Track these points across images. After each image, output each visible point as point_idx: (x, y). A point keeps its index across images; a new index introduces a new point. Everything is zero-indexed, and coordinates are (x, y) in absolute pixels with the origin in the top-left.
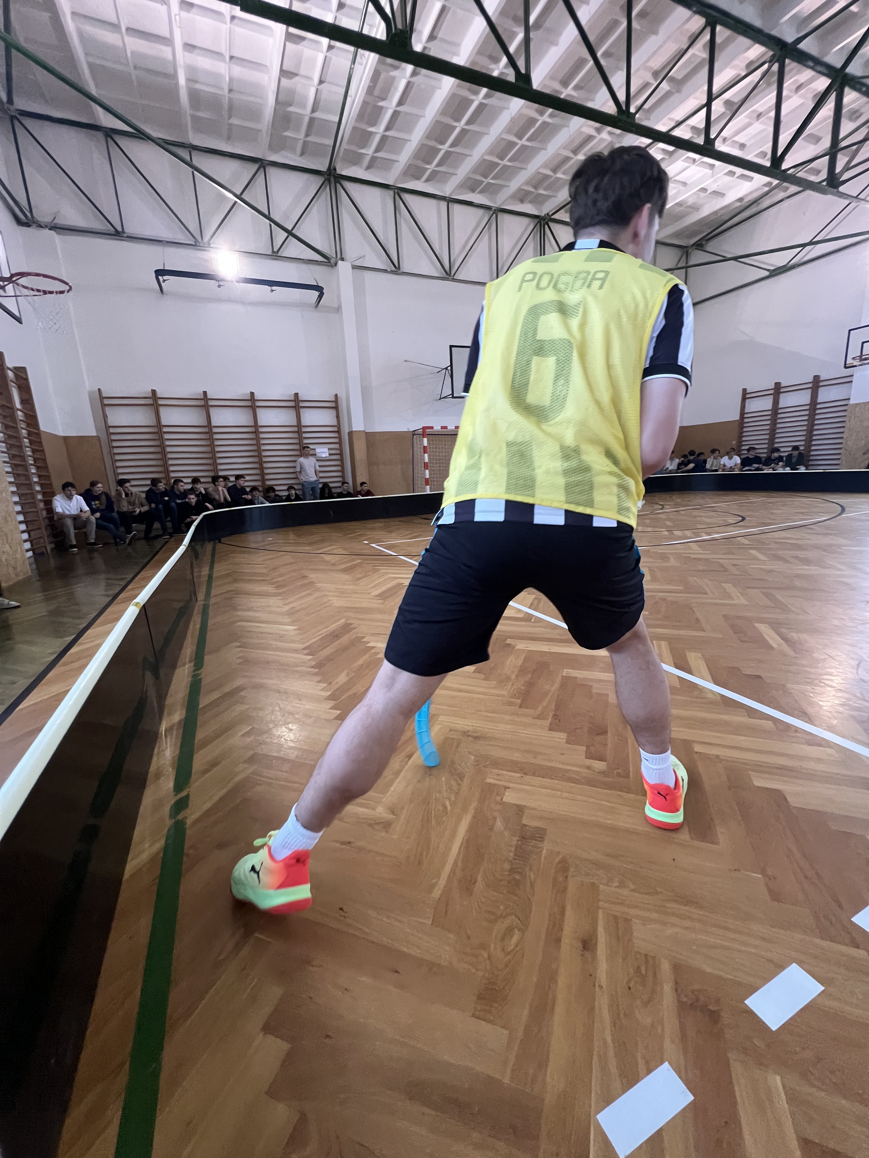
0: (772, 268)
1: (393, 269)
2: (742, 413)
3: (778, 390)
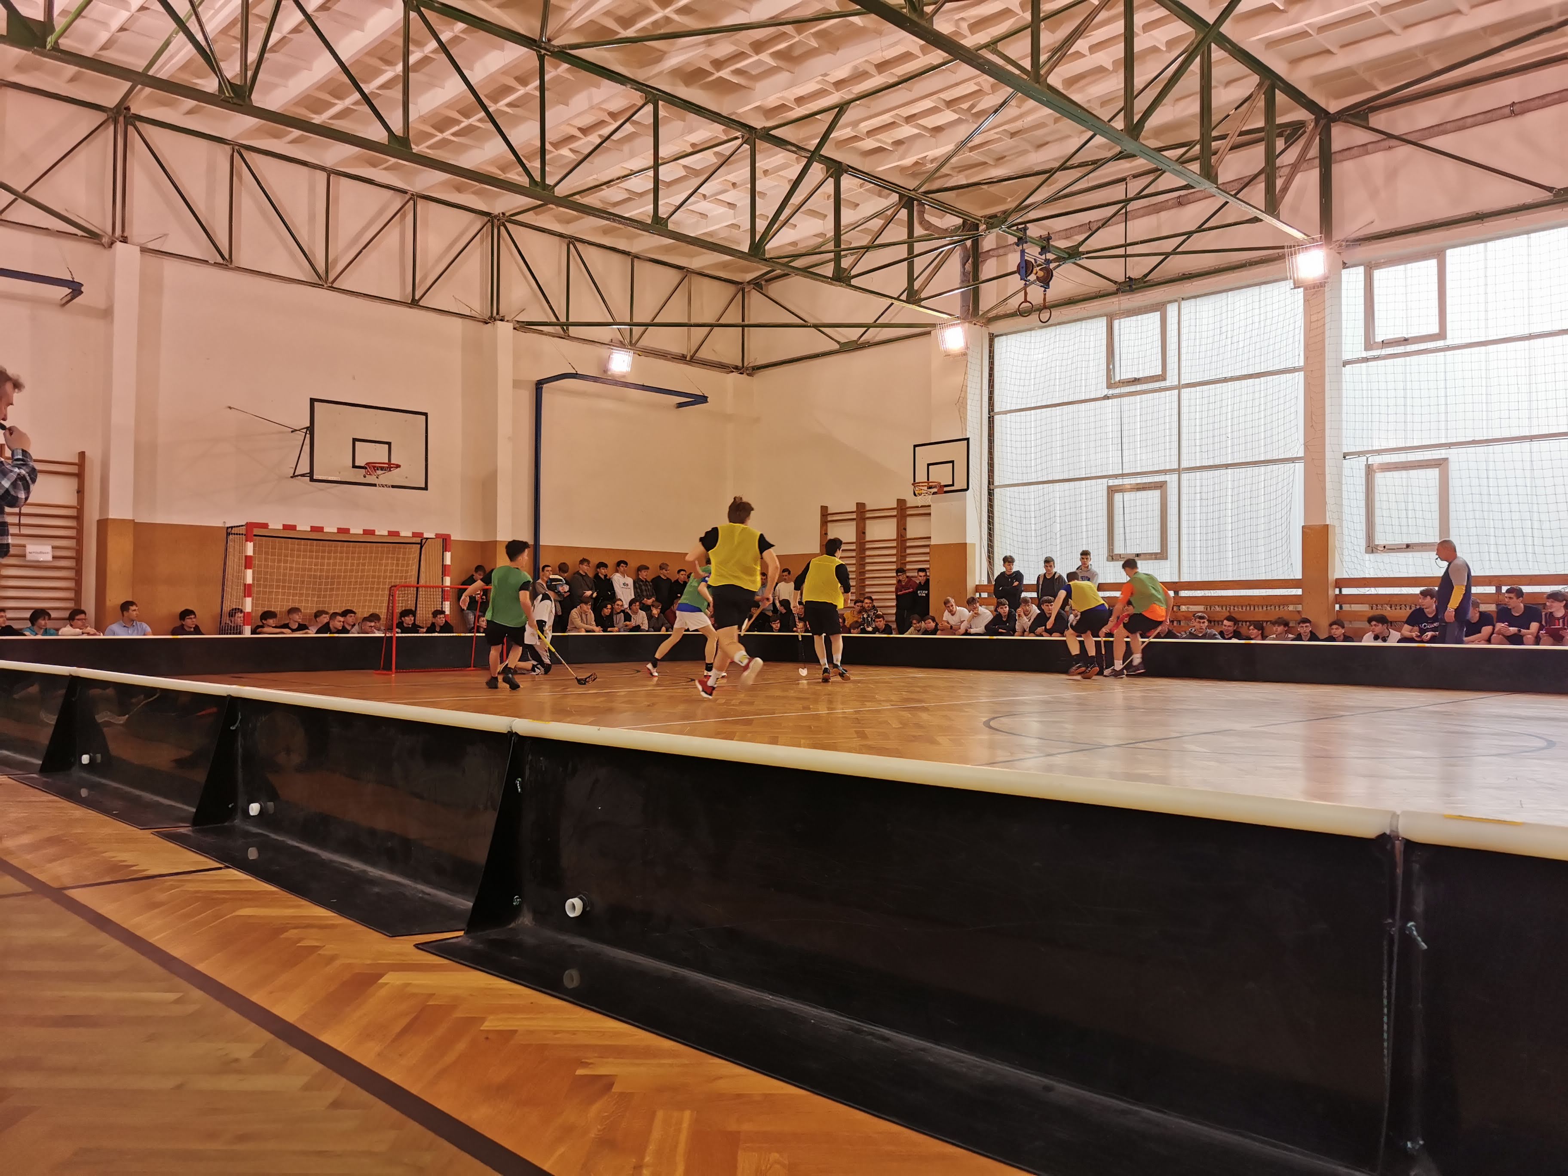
1: (221, 261)
3: (861, 515)
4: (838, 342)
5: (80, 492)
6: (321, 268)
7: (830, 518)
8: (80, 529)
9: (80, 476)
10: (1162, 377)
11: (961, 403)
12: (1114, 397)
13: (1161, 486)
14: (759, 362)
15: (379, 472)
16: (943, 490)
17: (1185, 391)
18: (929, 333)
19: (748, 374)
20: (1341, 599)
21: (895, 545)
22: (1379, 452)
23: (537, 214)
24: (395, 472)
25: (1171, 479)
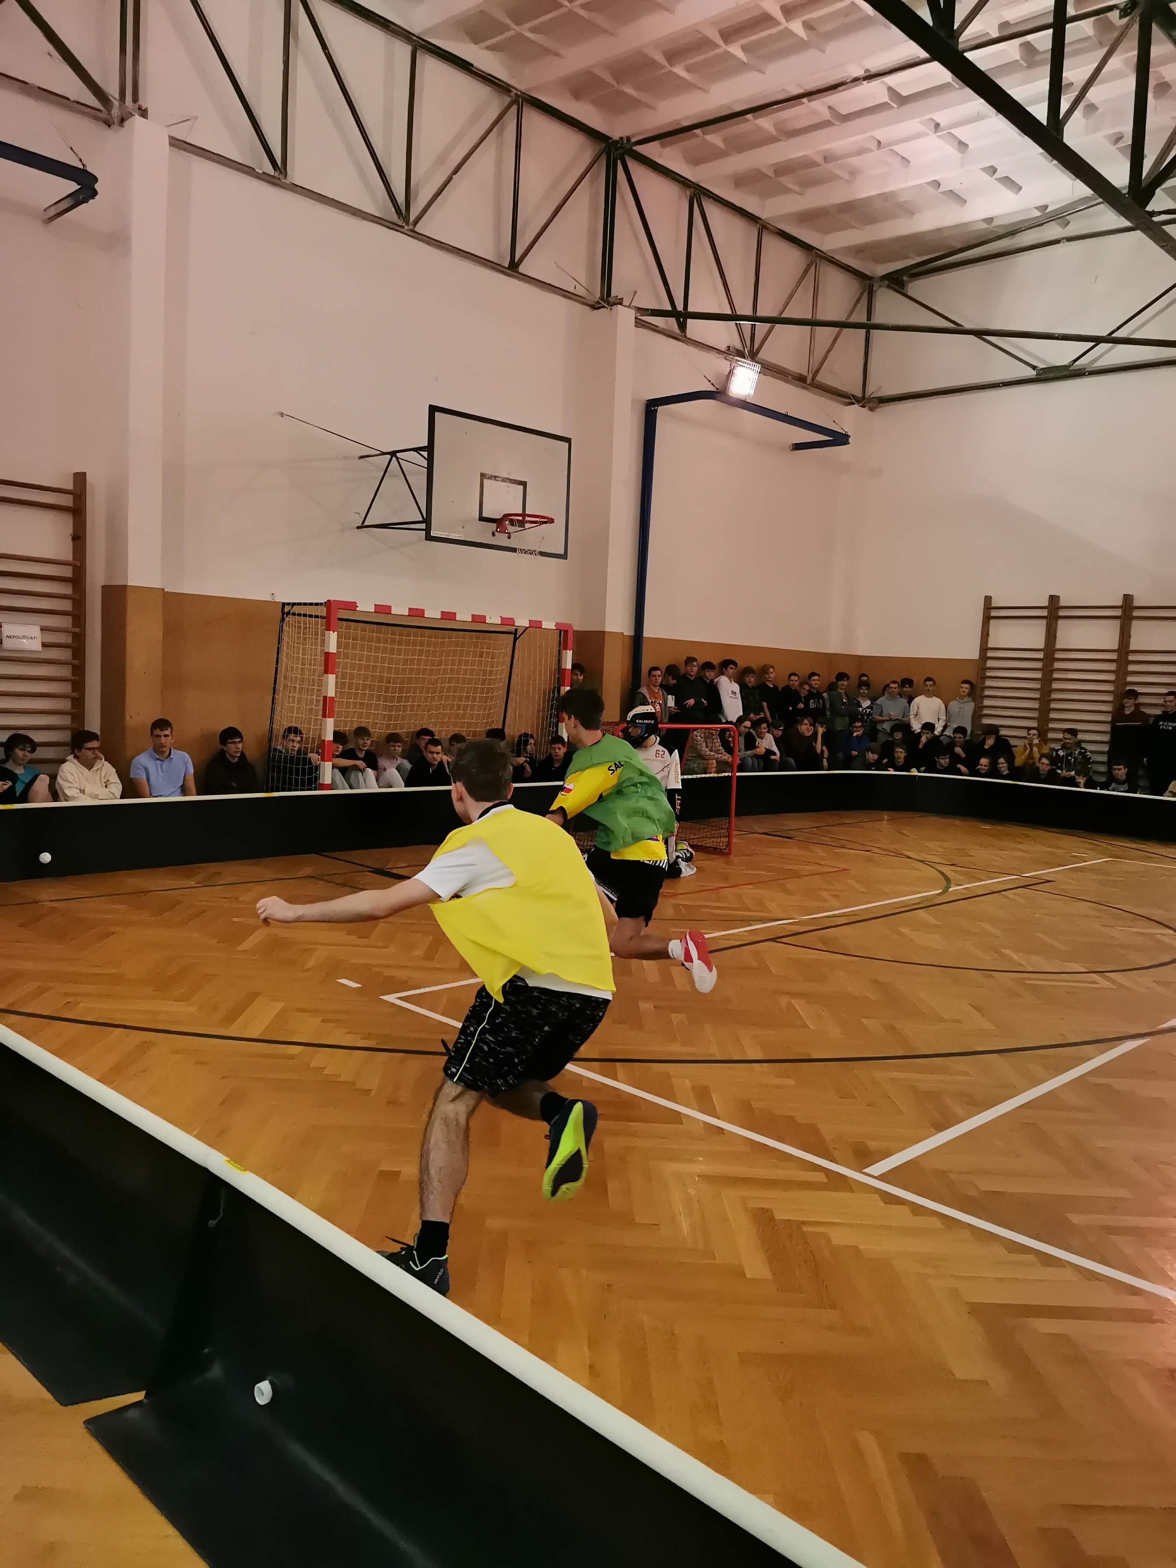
0: (1041, 366)
1: (270, 170)
2: (984, 648)
3: (1054, 611)
4: (1034, 368)
5: (79, 538)
7: (999, 614)
8: (77, 599)
9: (77, 510)
14: (884, 393)
15: (512, 529)
19: (871, 409)
21: (1111, 657)
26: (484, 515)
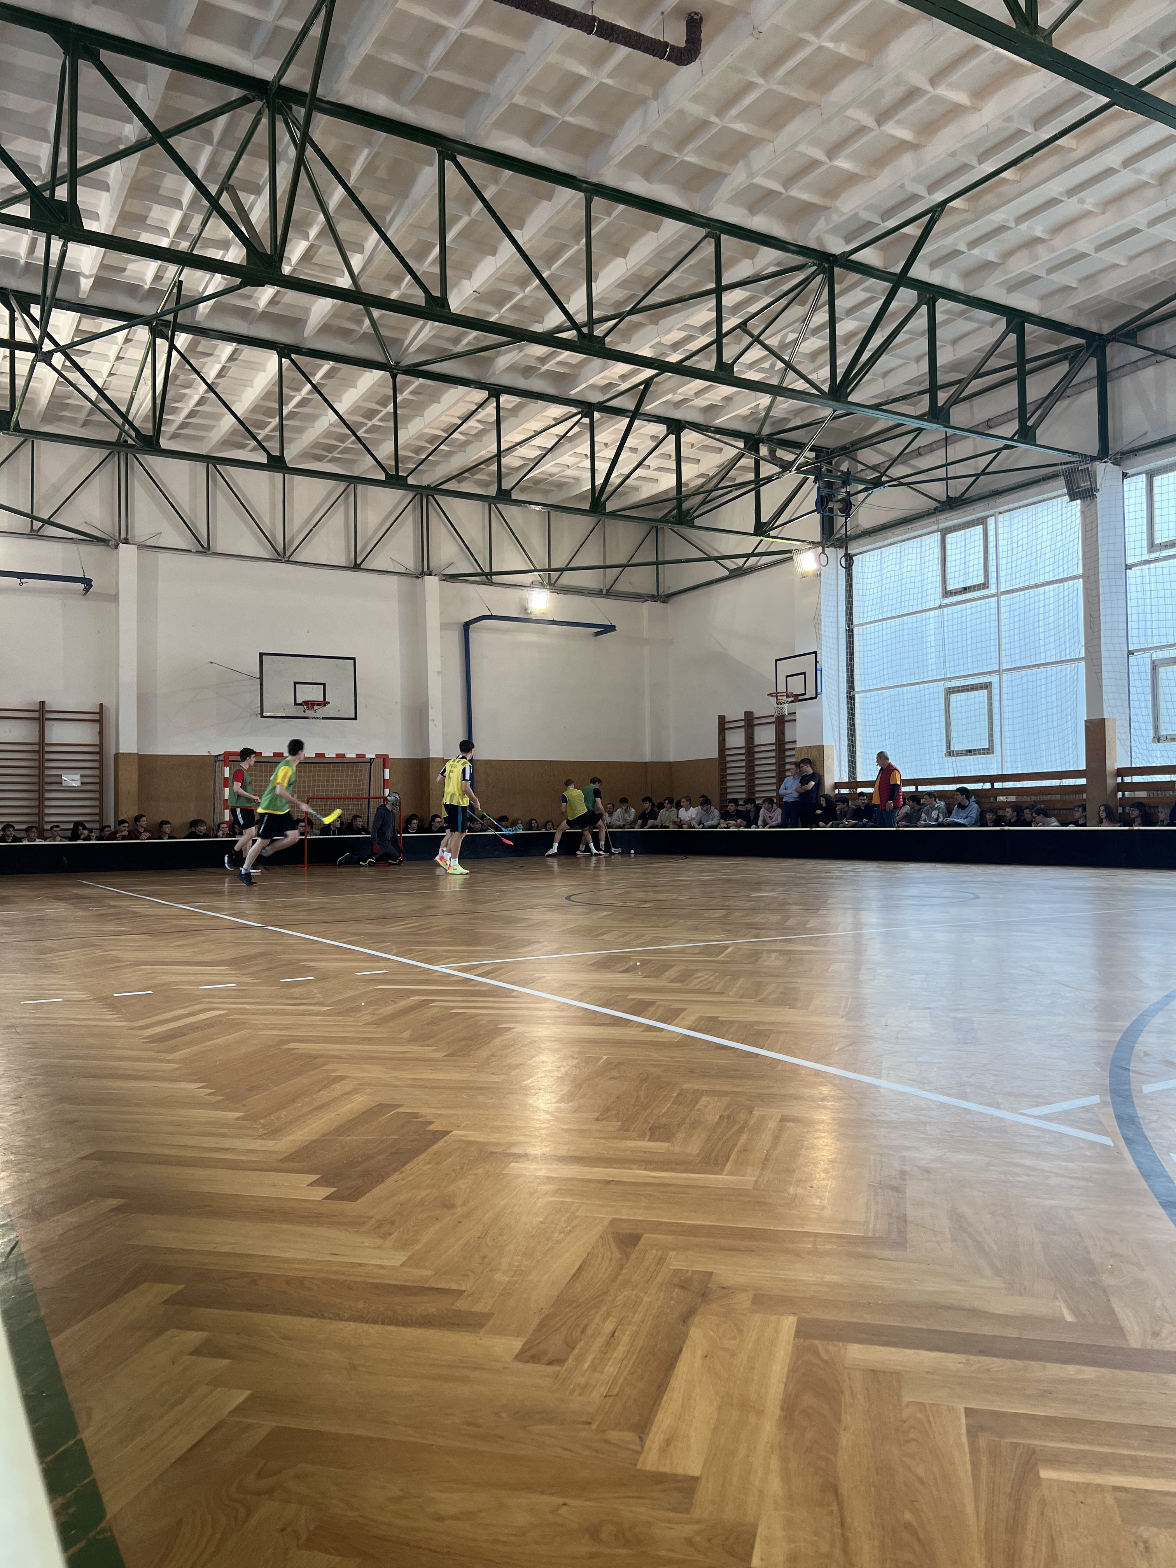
1: (201, 549)
2: (722, 748)
3: (750, 722)
4: (728, 569)
5: (101, 733)
6: (280, 548)
7: (727, 726)
8: (101, 761)
9: (100, 721)
10: (984, 586)
11: (816, 621)
12: (947, 606)
13: (987, 686)
14: (672, 591)
15: (316, 708)
16: (797, 698)
17: (1003, 597)
18: (791, 558)
19: (663, 602)
20: (1122, 787)
21: (774, 748)
22: (1160, 648)
23: (459, 482)
24: (328, 706)
25: (994, 679)
26: (298, 702)
